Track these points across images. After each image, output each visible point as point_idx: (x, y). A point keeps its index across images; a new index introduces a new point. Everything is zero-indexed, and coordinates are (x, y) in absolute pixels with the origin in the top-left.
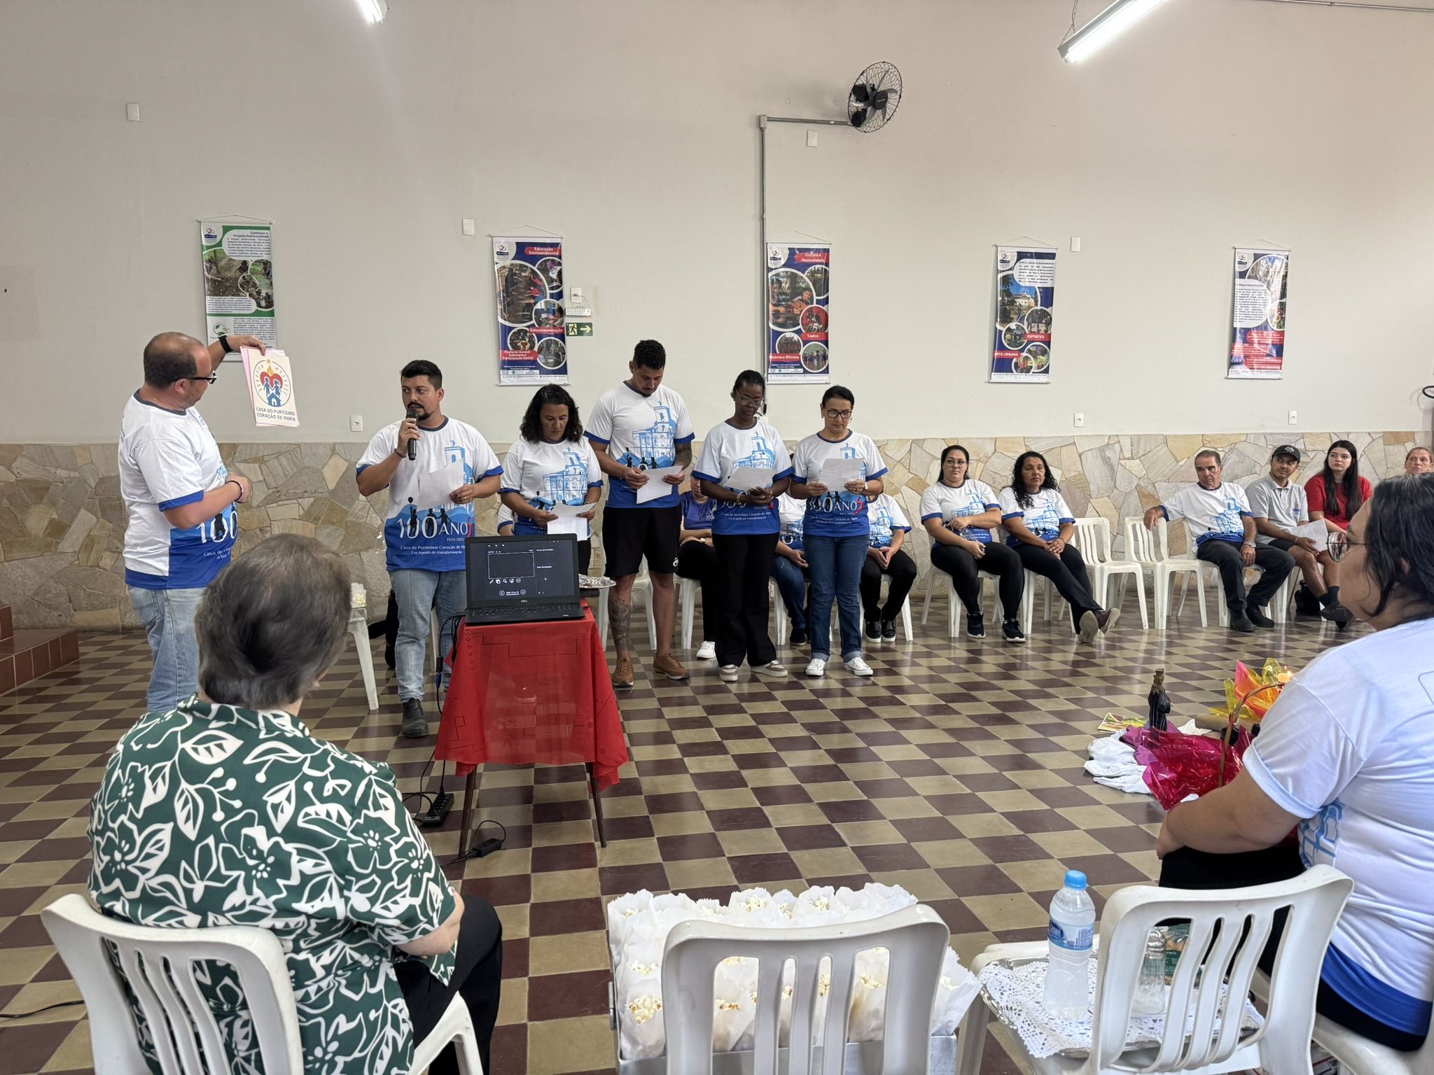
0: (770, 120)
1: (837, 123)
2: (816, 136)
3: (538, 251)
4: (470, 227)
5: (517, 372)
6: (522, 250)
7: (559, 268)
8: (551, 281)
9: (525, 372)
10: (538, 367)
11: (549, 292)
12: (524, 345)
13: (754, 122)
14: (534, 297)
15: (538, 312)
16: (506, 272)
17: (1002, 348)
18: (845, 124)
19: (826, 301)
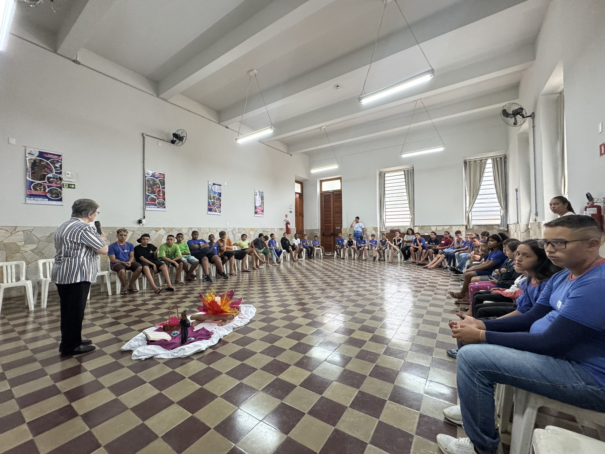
0: (147, 135)
1: (167, 141)
2: (160, 143)
3: (49, 156)
4: (13, 141)
5: (36, 199)
7: (60, 163)
8: (56, 167)
9: (40, 199)
10: (47, 197)
11: (54, 171)
12: (41, 189)
13: (142, 135)
14: (47, 172)
15: (49, 178)
16: (32, 161)
17: (210, 206)
19: (164, 188)
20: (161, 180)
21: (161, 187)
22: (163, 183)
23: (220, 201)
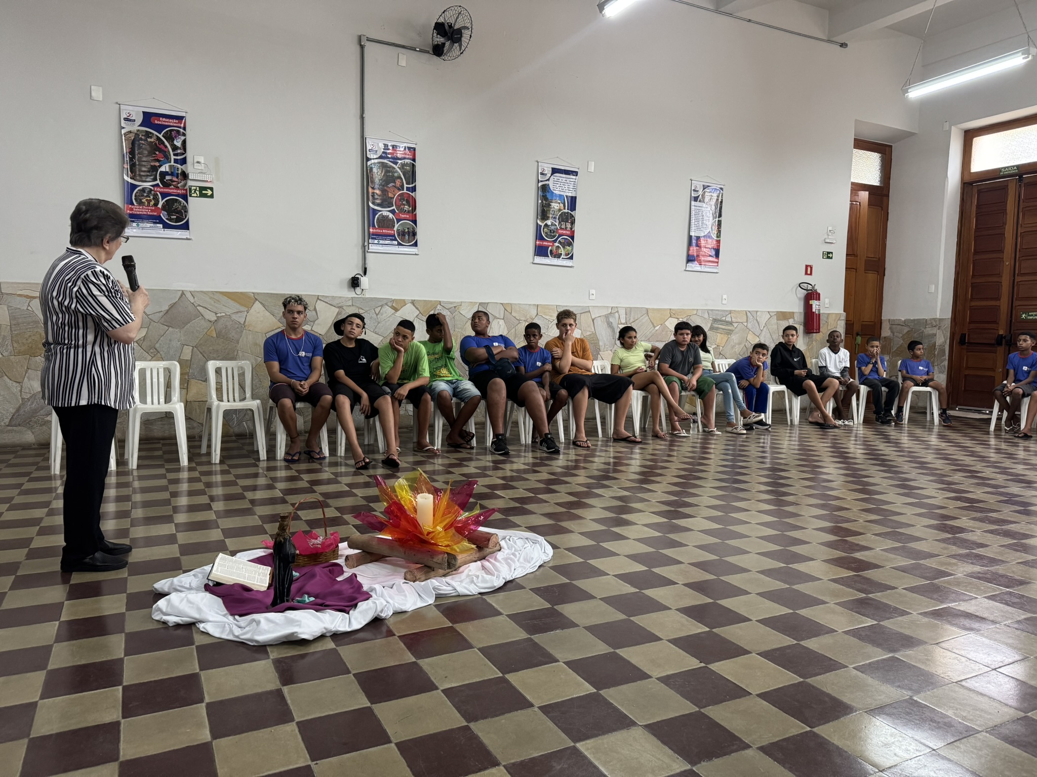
0: (369, 40)
1: (421, 51)
2: (404, 58)
3: (163, 122)
4: (97, 93)
5: (141, 225)
6: (148, 118)
7: (183, 138)
8: (175, 148)
9: (149, 225)
10: (161, 221)
11: (173, 157)
12: (149, 201)
13: (356, 40)
14: (158, 161)
15: (163, 174)
16: (132, 137)
17: (542, 239)
18: (427, 52)
19: (414, 189)
20: (407, 165)
21: (405, 186)
22: (411, 175)
23: (573, 223)
